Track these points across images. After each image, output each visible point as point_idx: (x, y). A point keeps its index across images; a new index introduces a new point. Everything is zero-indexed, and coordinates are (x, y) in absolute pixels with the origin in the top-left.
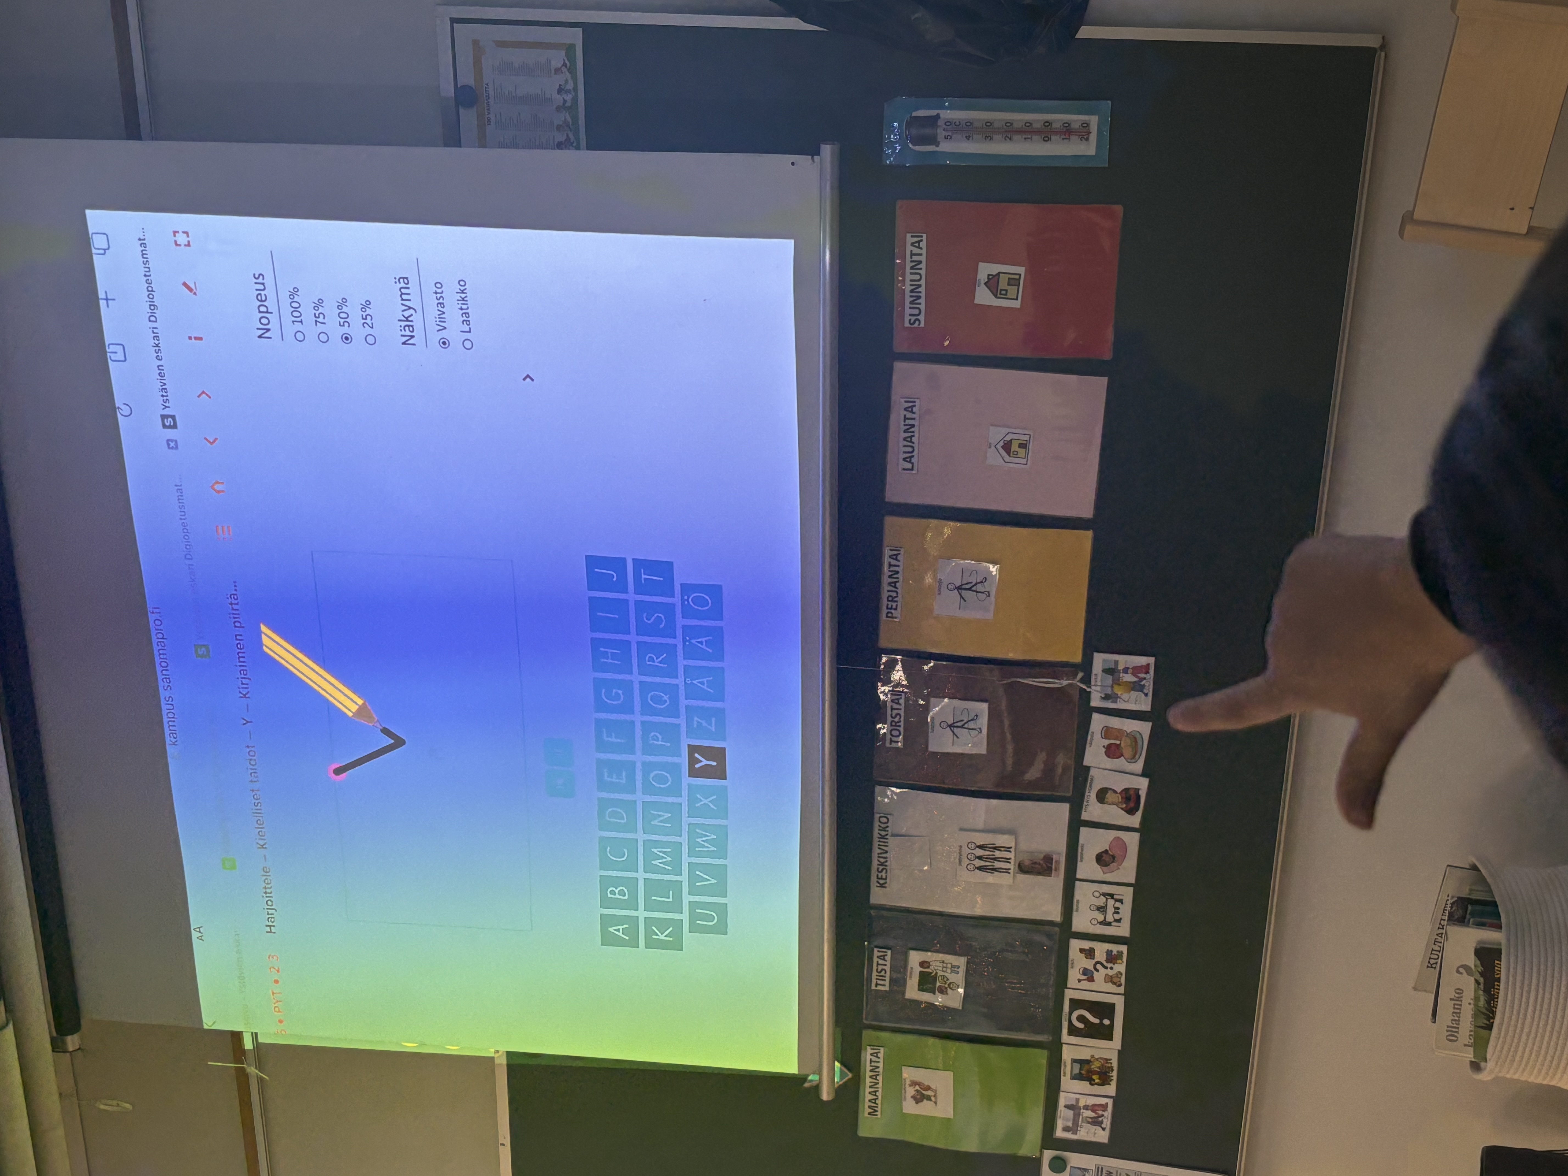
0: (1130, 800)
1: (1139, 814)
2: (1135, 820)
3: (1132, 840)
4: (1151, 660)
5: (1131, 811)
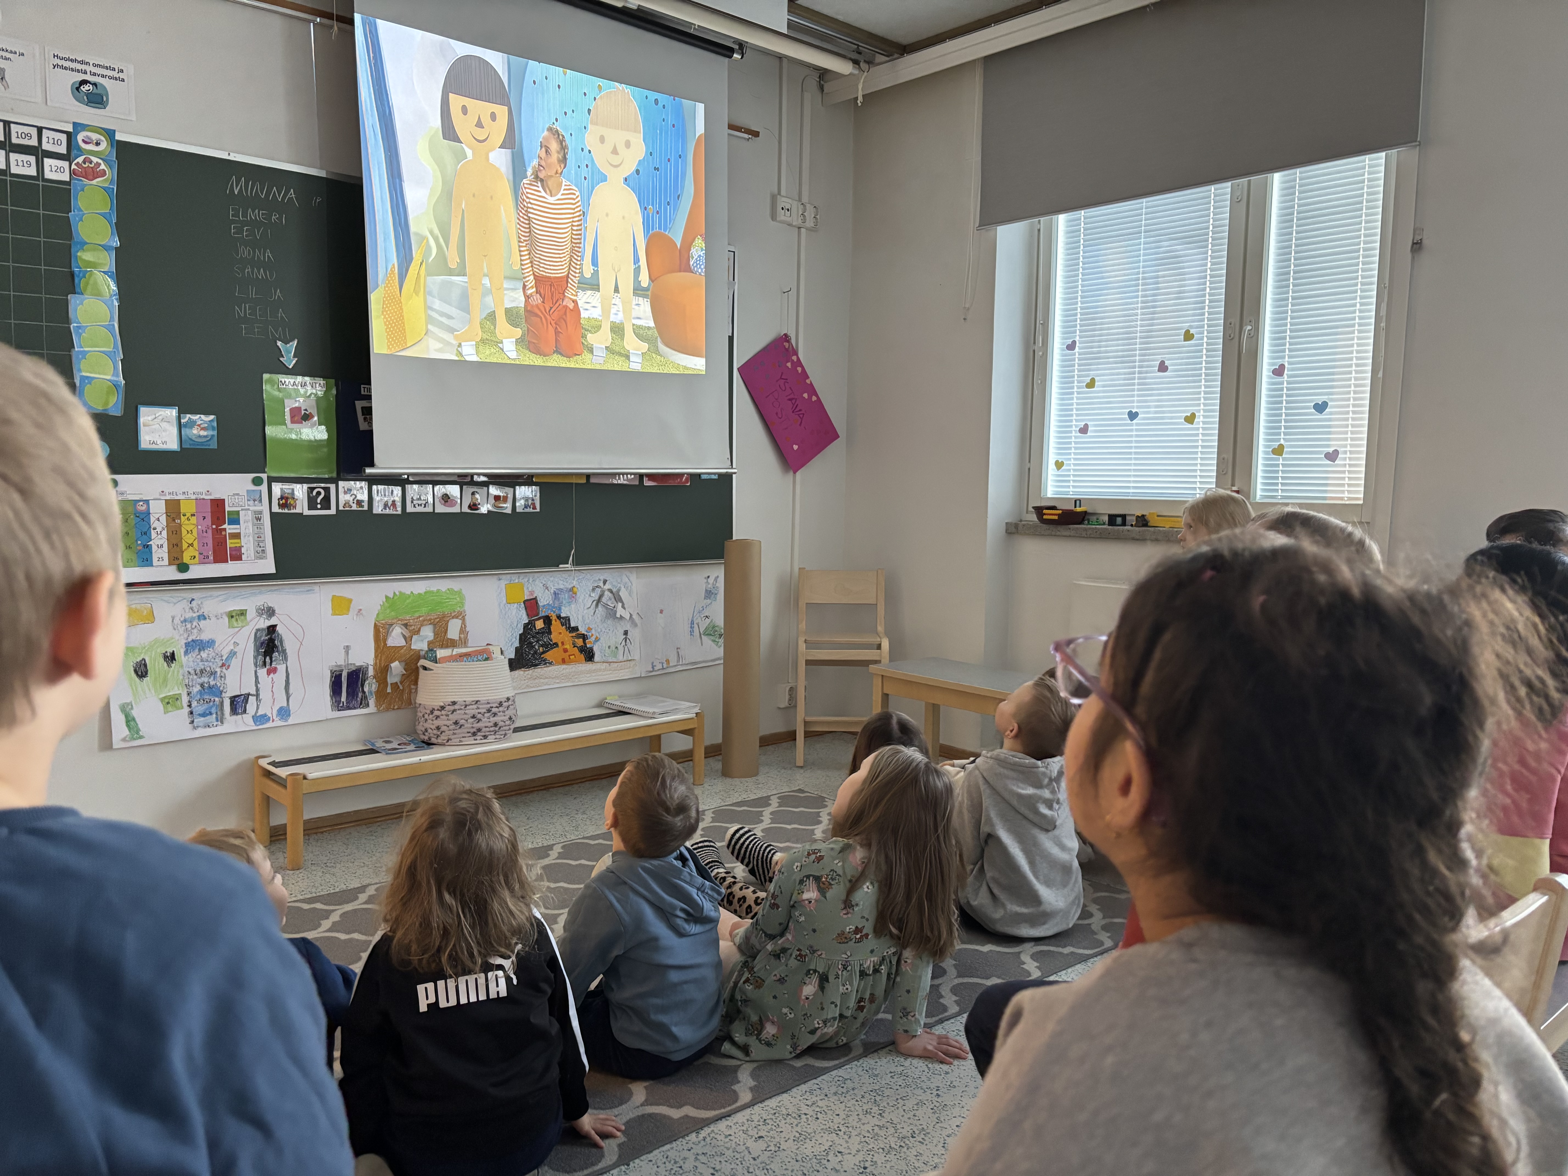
0: (474, 506)
1: (469, 511)
2: (466, 509)
3: (456, 509)
4: (538, 510)
5: (470, 507)
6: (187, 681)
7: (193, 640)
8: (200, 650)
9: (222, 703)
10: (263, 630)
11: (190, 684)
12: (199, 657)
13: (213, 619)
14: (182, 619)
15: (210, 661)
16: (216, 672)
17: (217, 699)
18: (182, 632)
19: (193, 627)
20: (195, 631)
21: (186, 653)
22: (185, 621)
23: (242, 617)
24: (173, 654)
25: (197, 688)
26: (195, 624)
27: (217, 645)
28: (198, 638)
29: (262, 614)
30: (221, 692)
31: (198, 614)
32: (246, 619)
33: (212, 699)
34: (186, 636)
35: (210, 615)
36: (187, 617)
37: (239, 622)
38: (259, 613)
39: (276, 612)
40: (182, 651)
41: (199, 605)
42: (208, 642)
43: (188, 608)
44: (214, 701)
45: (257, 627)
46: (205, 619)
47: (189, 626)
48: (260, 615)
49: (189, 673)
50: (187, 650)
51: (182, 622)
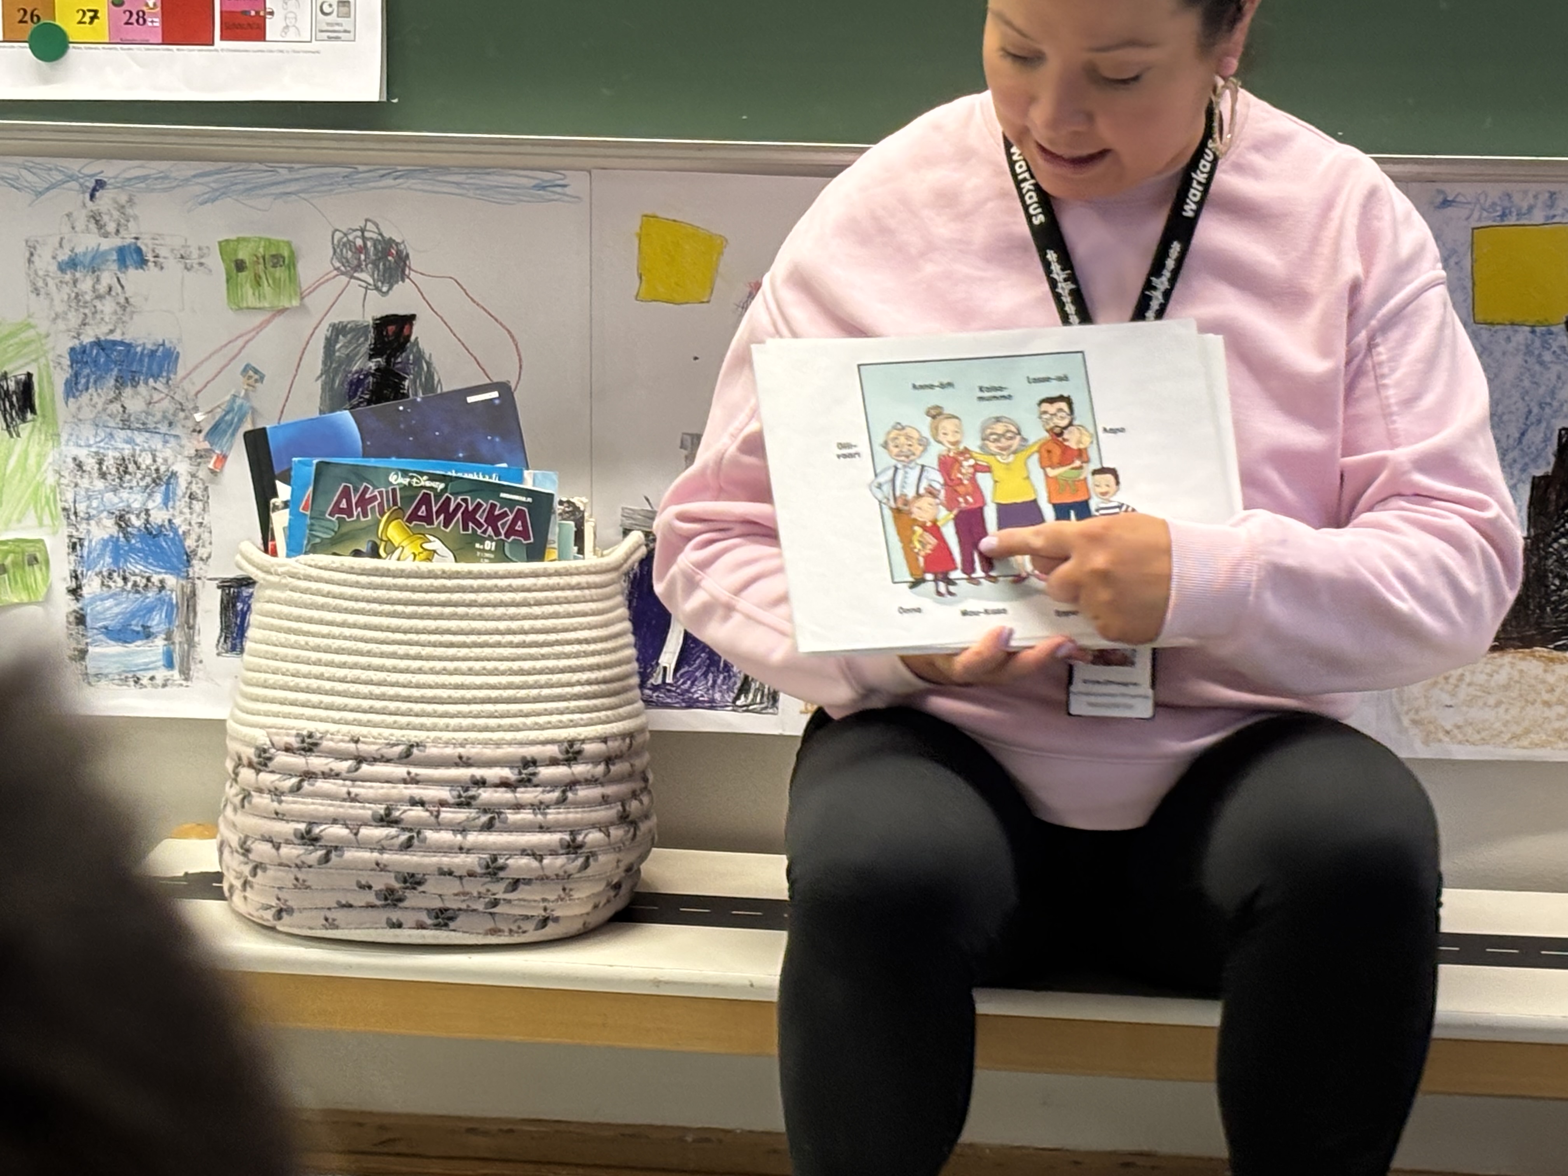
6: (70, 496)
7: (98, 343)
8: (120, 384)
9: (191, 599)
10: (358, 330)
11: (81, 507)
12: (116, 407)
13: (173, 265)
14: (63, 256)
15: (155, 432)
16: (174, 475)
17: (171, 581)
18: (60, 308)
19: (102, 288)
20: (108, 307)
21: (72, 388)
22: (72, 264)
23: (280, 273)
24: (26, 387)
25: (107, 528)
26: (107, 278)
27: (181, 372)
28: (117, 336)
29: (358, 268)
30: (188, 558)
31: (117, 242)
32: (293, 278)
33: (155, 579)
34: (74, 319)
35: (162, 252)
36: (79, 250)
37: (266, 288)
38: (345, 262)
39: (414, 261)
40: (61, 377)
41: (121, 208)
42: (153, 353)
43: (84, 212)
44: (162, 588)
45: (335, 318)
46: (142, 262)
47: (86, 285)
48: (352, 269)
49: (80, 466)
50: (76, 375)
51: (62, 267)
